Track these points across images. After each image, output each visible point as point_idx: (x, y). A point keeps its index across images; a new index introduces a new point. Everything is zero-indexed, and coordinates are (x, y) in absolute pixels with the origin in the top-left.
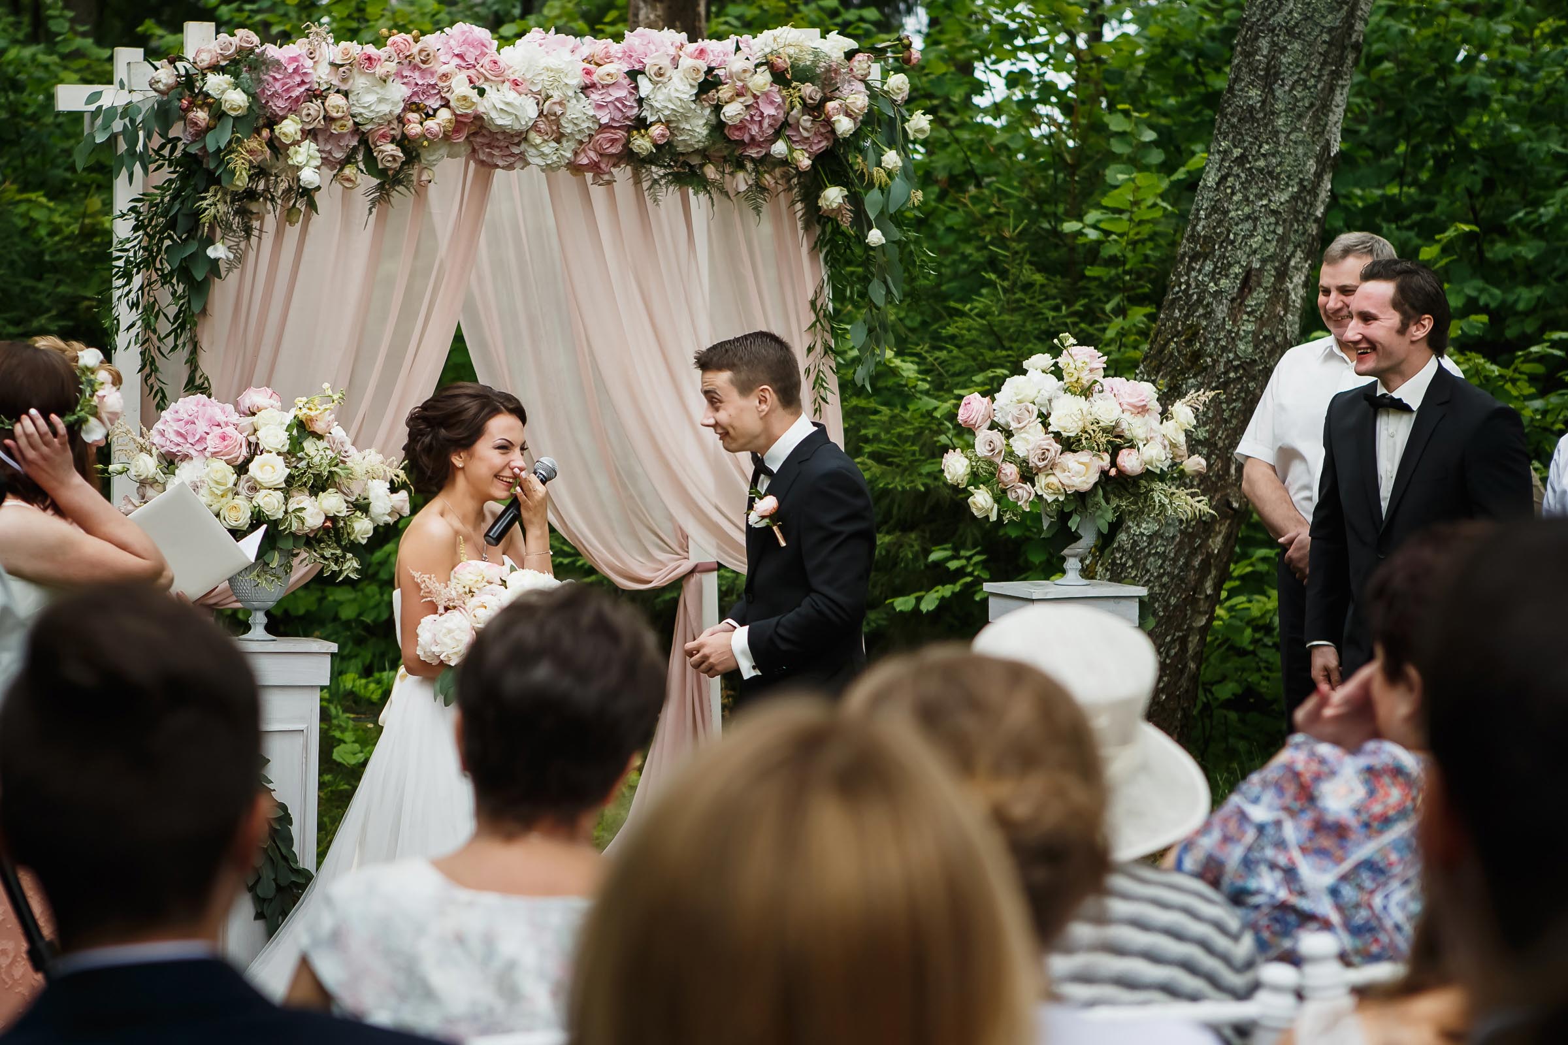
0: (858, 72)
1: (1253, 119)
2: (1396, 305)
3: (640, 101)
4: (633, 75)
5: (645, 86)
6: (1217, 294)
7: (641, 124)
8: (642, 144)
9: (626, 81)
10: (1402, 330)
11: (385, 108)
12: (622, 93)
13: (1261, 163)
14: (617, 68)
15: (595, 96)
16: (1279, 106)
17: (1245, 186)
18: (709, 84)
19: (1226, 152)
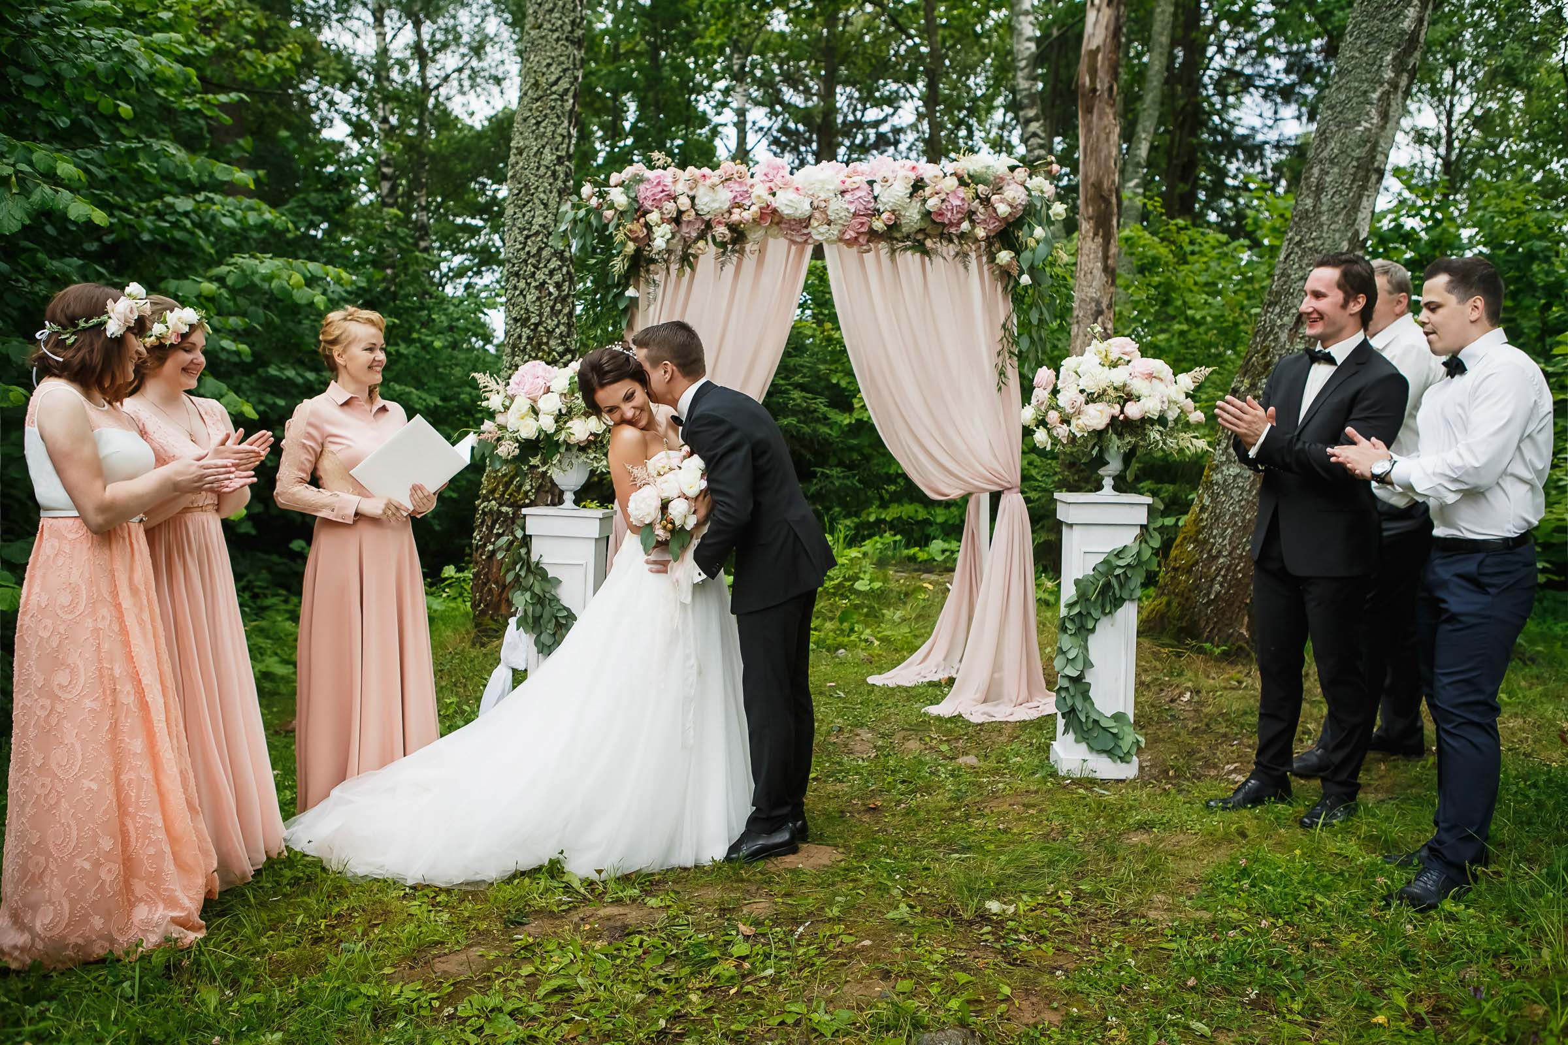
0: (1019, 180)
1: (1307, 217)
2: (1340, 286)
3: (875, 198)
4: (871, 183)
5: (877, 189)
6: (1282, 326)
7: (877, 212)
8: (878, 225)
9: (866, 186)
10: (1344, 306)
11: (716, 205)
12: (863, 194)
13: (1311, 244)
14: (861, 180)
15: (848, 196)
16: (1324, 208)
17: (1301, 259)
18: (918, 186)
19: (1291, 239)
